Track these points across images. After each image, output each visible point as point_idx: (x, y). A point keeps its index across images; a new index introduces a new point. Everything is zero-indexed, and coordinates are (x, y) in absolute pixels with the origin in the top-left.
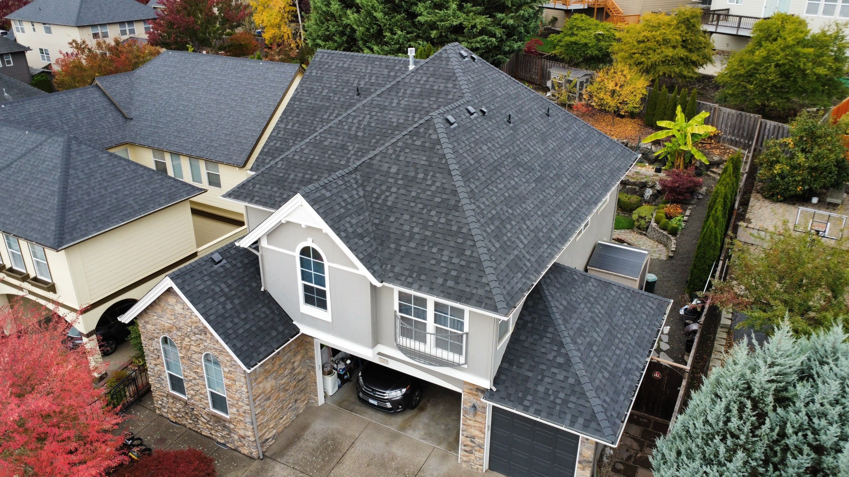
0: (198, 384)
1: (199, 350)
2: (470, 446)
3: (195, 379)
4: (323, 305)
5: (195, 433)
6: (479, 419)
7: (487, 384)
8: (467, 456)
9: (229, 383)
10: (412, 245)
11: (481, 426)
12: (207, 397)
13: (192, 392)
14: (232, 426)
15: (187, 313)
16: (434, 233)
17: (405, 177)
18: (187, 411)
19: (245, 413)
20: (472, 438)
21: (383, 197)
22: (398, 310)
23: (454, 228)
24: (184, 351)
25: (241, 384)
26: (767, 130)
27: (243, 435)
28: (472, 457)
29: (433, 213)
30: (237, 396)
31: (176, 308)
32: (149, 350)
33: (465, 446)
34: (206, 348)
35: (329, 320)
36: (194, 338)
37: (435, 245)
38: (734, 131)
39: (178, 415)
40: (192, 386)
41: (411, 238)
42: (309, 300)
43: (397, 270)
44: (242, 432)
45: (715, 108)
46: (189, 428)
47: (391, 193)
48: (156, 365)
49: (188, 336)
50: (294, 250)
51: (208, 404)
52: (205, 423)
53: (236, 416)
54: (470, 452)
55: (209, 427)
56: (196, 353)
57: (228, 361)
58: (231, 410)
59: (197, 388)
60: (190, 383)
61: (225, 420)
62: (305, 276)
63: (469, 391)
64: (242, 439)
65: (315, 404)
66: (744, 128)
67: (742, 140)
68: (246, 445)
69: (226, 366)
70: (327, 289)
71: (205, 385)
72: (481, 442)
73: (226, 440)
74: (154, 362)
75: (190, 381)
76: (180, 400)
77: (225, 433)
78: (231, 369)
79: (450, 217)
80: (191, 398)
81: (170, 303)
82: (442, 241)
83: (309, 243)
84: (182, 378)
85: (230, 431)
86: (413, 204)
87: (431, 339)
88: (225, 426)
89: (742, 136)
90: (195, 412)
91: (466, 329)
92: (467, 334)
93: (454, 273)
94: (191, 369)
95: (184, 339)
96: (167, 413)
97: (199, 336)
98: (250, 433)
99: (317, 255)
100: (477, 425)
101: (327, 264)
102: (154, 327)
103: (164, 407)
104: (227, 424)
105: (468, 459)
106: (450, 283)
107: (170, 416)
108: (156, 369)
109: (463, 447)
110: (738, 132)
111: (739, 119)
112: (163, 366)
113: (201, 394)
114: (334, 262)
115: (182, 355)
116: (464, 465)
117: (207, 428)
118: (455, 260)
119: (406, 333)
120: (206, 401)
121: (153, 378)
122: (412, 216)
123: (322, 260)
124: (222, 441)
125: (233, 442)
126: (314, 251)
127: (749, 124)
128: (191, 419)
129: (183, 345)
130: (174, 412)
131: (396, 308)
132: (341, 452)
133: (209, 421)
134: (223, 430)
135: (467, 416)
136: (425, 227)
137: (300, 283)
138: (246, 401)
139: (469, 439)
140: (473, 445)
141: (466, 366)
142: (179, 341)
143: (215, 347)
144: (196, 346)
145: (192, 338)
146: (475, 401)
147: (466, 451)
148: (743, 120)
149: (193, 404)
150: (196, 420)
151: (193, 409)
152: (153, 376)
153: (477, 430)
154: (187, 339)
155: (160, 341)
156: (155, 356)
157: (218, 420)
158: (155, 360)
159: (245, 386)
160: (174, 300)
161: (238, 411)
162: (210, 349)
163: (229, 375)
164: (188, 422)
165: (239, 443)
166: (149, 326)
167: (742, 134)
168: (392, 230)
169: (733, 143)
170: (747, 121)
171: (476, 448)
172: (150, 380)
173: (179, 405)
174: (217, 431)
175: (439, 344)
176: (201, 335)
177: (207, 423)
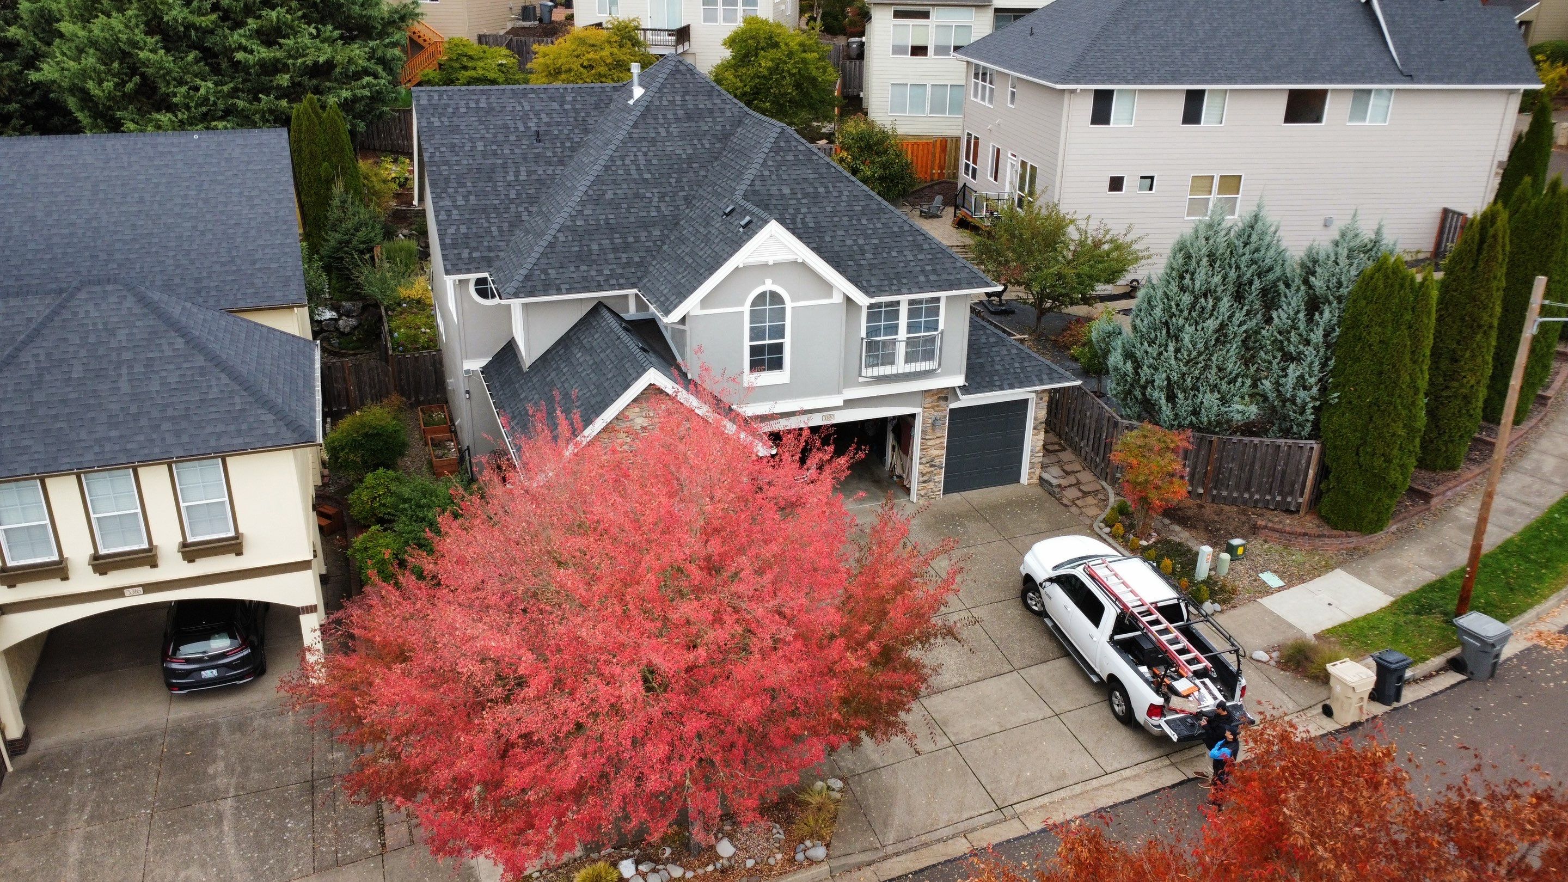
2: (929, 473)
4: (777, 364)
6: (938, 434)
7: (957, 380)
8: (924, 488)
10: (869, 256)
16: (880, 239)
17: (806, 195)
20: (931, 462)
21: (799, 220)
22: (864, 337)
23: (896, 229)
28: (930, 485)
29: (864, 221)
33: (923, 475)
35: (788, 381)
37: (891, 249)
41: (863, 252)
42: (756, 366)
43: (874, 283)
47: (805, 214)
50: (744, 304)
54: (929, 481)
62: (755, 334)
63: (928, 403)
70: (787, 341)
72: (940, 460)
79: (884, 221)
82: (894, 244)
83: (769, 285)
86: (836, 219)
87: (901, 355)
91: (941, 326)
92: (941, 331)
93: (929, 268)
99: (776, 298)
100: (937, 441)
101: (789, 305)
105: (926, 491)
106: (933, 278)
109: (921, 479)
118: (920, 257)
119: (872, 361)
122: (846, 231)
123: (784, 303)
126: (773, 294)
131: (864, 332)
135: (927, 437)
136: (867, 237)
137: (747, 346)
139: (928, 465)
140: (932, 469)
141: (937, 369)
146: (934, 414)
147: (924, 482)
153: (936, 448)
160: (645, 406)
168: (837, 249)
171: (934, 472)
175: (910, 357)
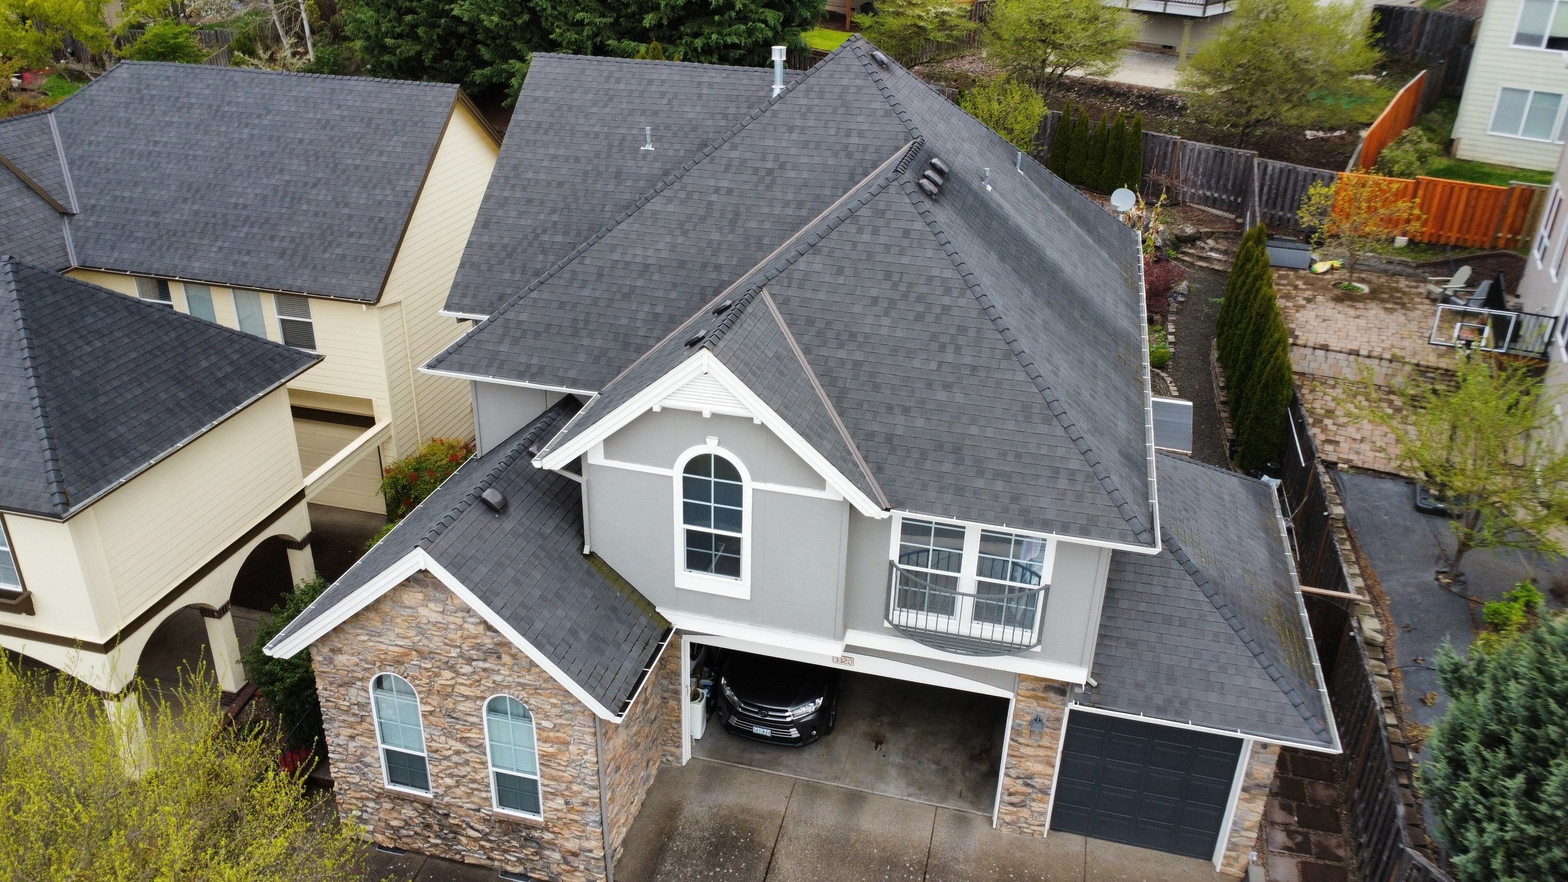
0: (467, 763)
1: (479, 694)
2: (1022, 794)
3: (458, 753)
4: (731, 567)
5: (442, 863)
6: (1046, 742)
7: (1079, 675)
8: (1011, 813)
9: (551, 750)
11: (1050, 753)
12: (488, 786)
13: (449, 781)
14: (548, 836)
15: (451, 619)
18: (430, 820)
19: (585, 804)
20: (1027, 779)
22: (896, 561)
24: (435, 700)
25: (583, 747)
26: (1267, 177)
27: (575, 849)
28: (1025, 813)
30: (572, 771)
31: (423, 611)
32: (337, 707)
33: (1010, 794)
34: (497, 686)
35: (747, 597)
36: (467, 669)
38: (1209, 182)
39: (404, 832)
40: (449, 768)
42: (696, 561)
44: (572, 845)
45: (1175, 143)
46: (432, 856)
48: (352, 737)
49: (452, 668)
50: (671, 466)
51: (488, 799)
52: (476, 840)
53: (559, 814)
54: (1022, 805)
55: (487, 845)
56: (467, 698)
57: (554, 705)
58: (550, 804)
59: (463, 771)
60: (446, 763)
61: (531, 826)
62: (691, 514)
63: (1028, 694)
64: (570, 858)
65: (675, 764)
66: (1228, 174)
67: (1224, 197)
68: (582, 867)
69: (547, 717)
70: (746, 536)
71: (484, 763)
72: (1047, 782)
73: (529, 865)
74: (350, 731)
75: (447, 758)
76: (412, 800)
77: (528, 851)
78: (560, 721)
80: (445, 794)
81: (407, 603)
83: (711, 447)
84: (424, 754)
85: (540, 846)
87: (965, 606)
88: (529, 839)
89: (1226, 191)
90: (452, 821)
91: (1046, 579)
92: (1047, 589)
94: (449, 735)
95: (437, 675)
96: (372, 833)
97: (481, 664)
98: (592, 844)
99: (726, 469)
100: (1041, 752)
101: (748, 485)
102: (355, 659)
103: (365, 822)
104: (536, 834)
105: (1014, 818)
107: (379, 838)
108: (352, 745)
109: (1006, 798)
110: (1218, 182)
111: (1218, 160)
112: (372, 737)
113: (474, 781)
114: (765, 481)
115: (429, 708)
116: (1005, 830)
117: (482, 847)
119: (909, 601)
120: (484, 795)
121: (342, 765)
123: (739, 479)
124: (519, 869)
125: (547, 866)
126: (720, 461)
127: (1237, 170)
128: (437, 837)
129: (437, 687)
130: (392, 828)
131: (894, 555)
132: (764, 847)
133: (487, 834)
134: (522, 847)
135: (1021, 740)
137: (680, 528)
138: (591, 780)
139: (1020, 781)
140: (1030, 790)
141: (1038, 649)
142: (425, 681)
143: (522, 680)
144: (470, 686)
145: (462, 671)
146: (1040, 709)
147: (1012, 804)
148: (1226, 161)
149: (448, 805)
150: (451, 836)
151: (447, 816)
152: (342, 761)
153: (1039, 762)
154: (447, 674)
155: (371, 685)
156: (352, 719)
157: (512, 827)
158: (351, 726)
159: (592, 750)
160: (420, 596)
161: (567, 803)
162: (509, 687)
163: (552, 734)
164: (431, 844)
165: (564, 867)
166: (341, 659)
167: (1225, 185)
169: (1210, 202)
170: (1233, 162)
171: (1034, 796)
172: (332, 769)
173: (408, 812)
174: (506, 851)
175: (981, 613)
176: (485, 660)
177: (481, 839)
